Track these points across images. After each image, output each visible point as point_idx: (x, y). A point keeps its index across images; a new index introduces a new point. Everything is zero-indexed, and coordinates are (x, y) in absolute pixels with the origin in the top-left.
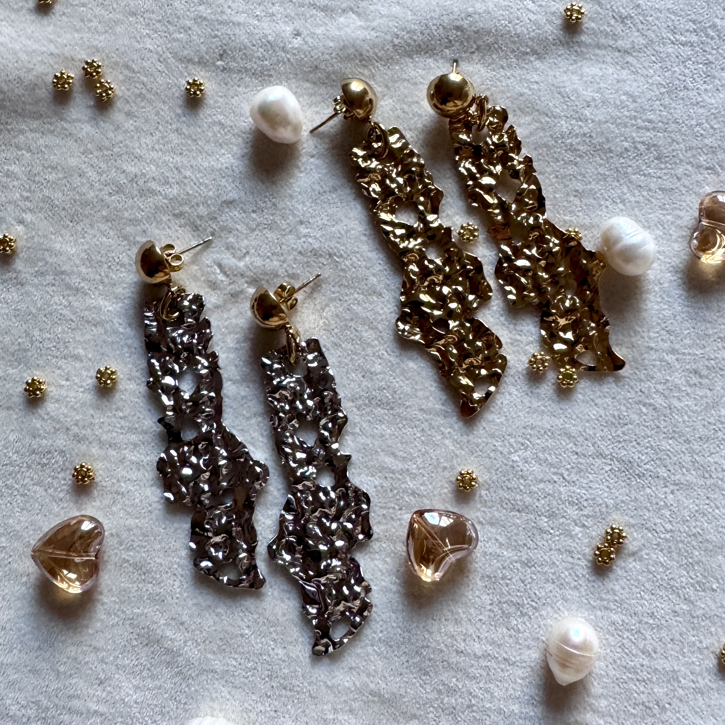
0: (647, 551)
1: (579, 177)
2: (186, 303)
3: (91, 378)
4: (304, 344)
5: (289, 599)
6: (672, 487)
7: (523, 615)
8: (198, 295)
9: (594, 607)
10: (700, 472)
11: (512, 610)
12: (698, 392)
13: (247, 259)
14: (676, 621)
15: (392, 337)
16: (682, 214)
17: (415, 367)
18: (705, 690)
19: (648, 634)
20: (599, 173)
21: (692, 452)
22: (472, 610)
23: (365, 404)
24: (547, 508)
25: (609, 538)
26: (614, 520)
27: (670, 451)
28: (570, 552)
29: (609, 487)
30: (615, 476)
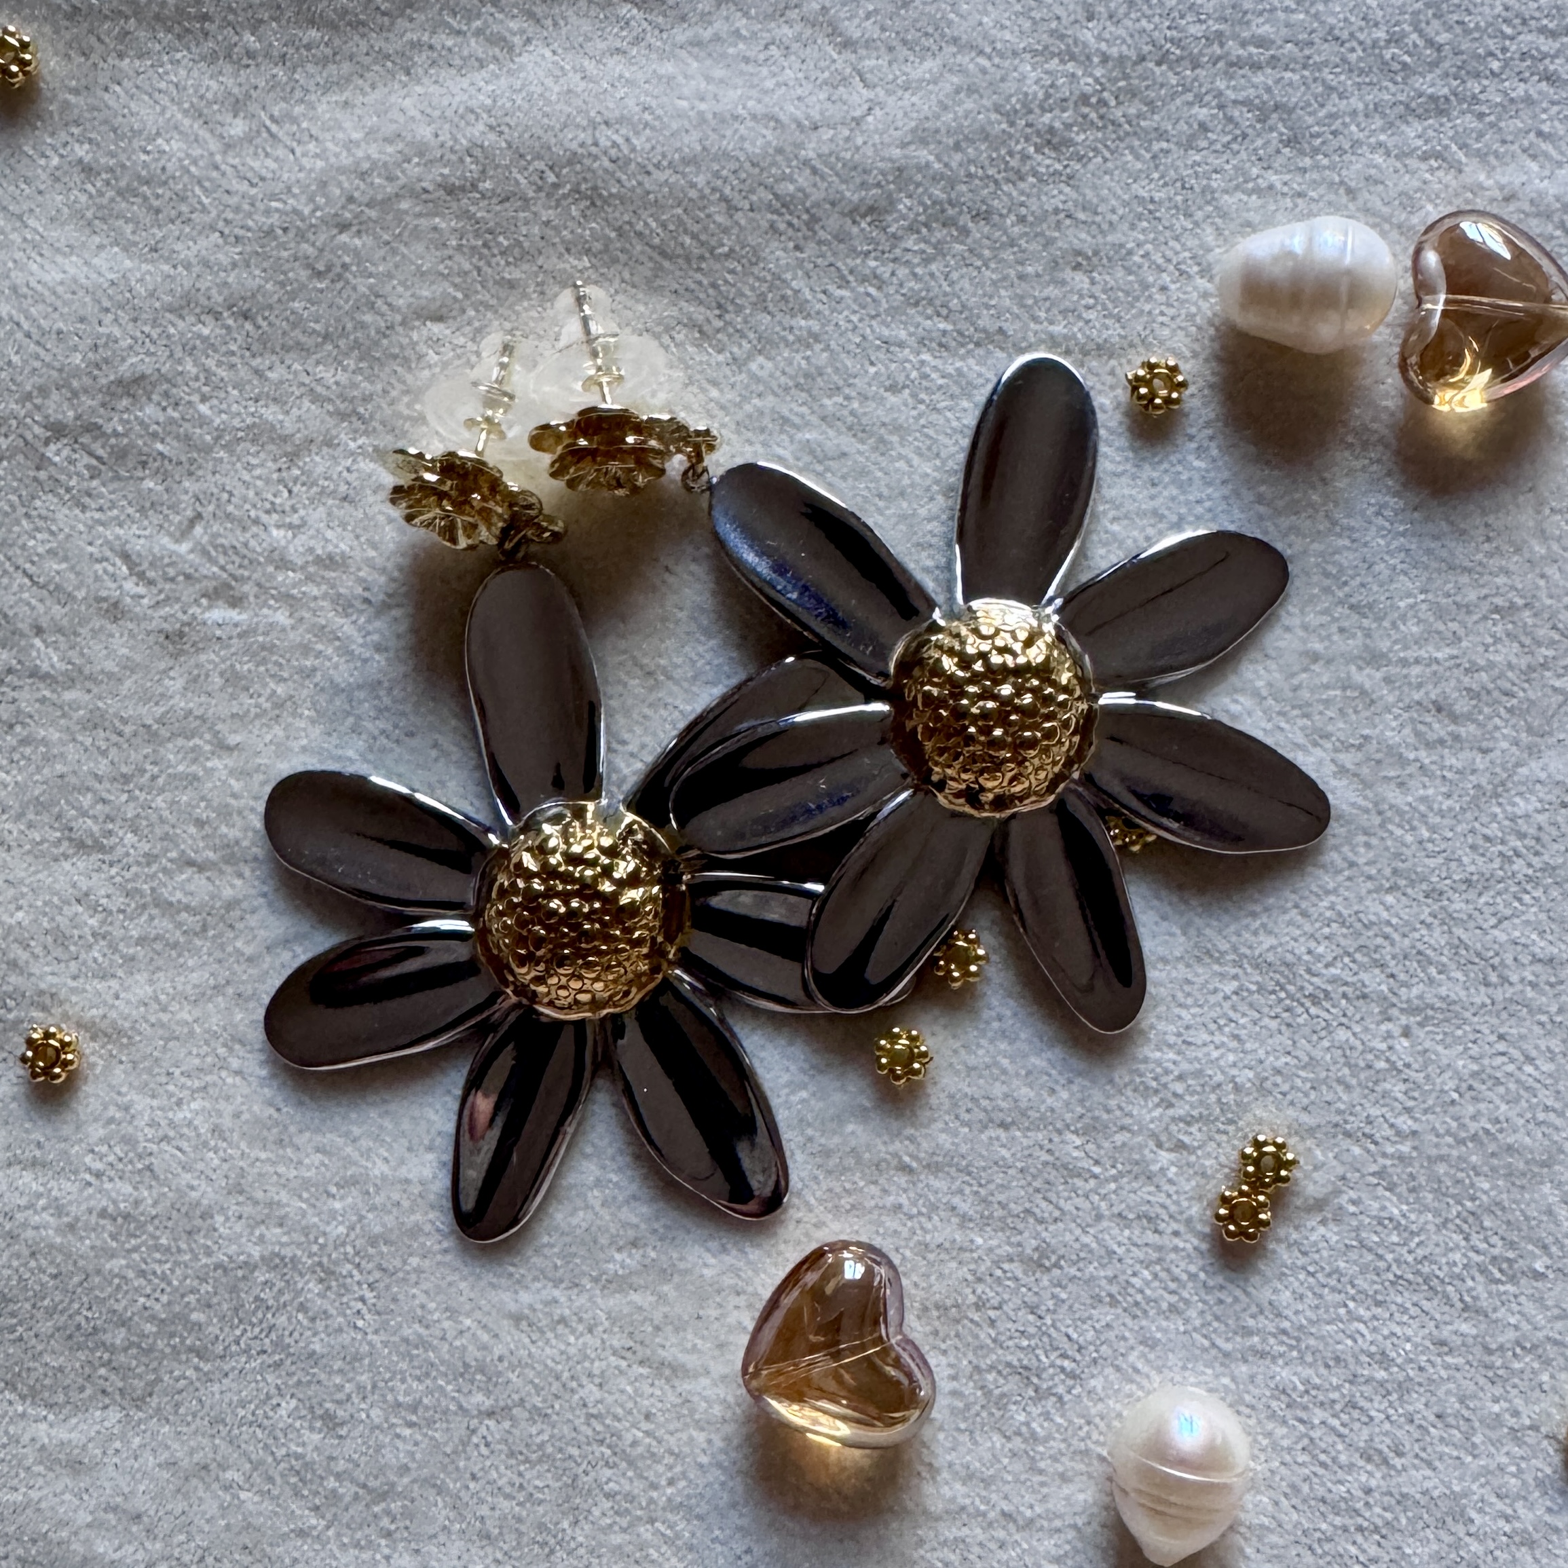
0: (1354, 1194)
6: (1404, 1020)
7: (1040, 1395)
9: (1226, 1355)
10: (1473, 972)
11: (1011, 1385)
12: (1451, 761)
14: (1447, 1367)
18: (1536, 1536)
19: (1376, 1408)
20: (1135, 198)
21: (1448, 920)
24: (1079, 1110)
25: (1251, 1169)
26: (1260, 1122)
27: (1388, 923)
28: (1150, 1219)
29: (1236, 1037)
30: (1251, 1005)
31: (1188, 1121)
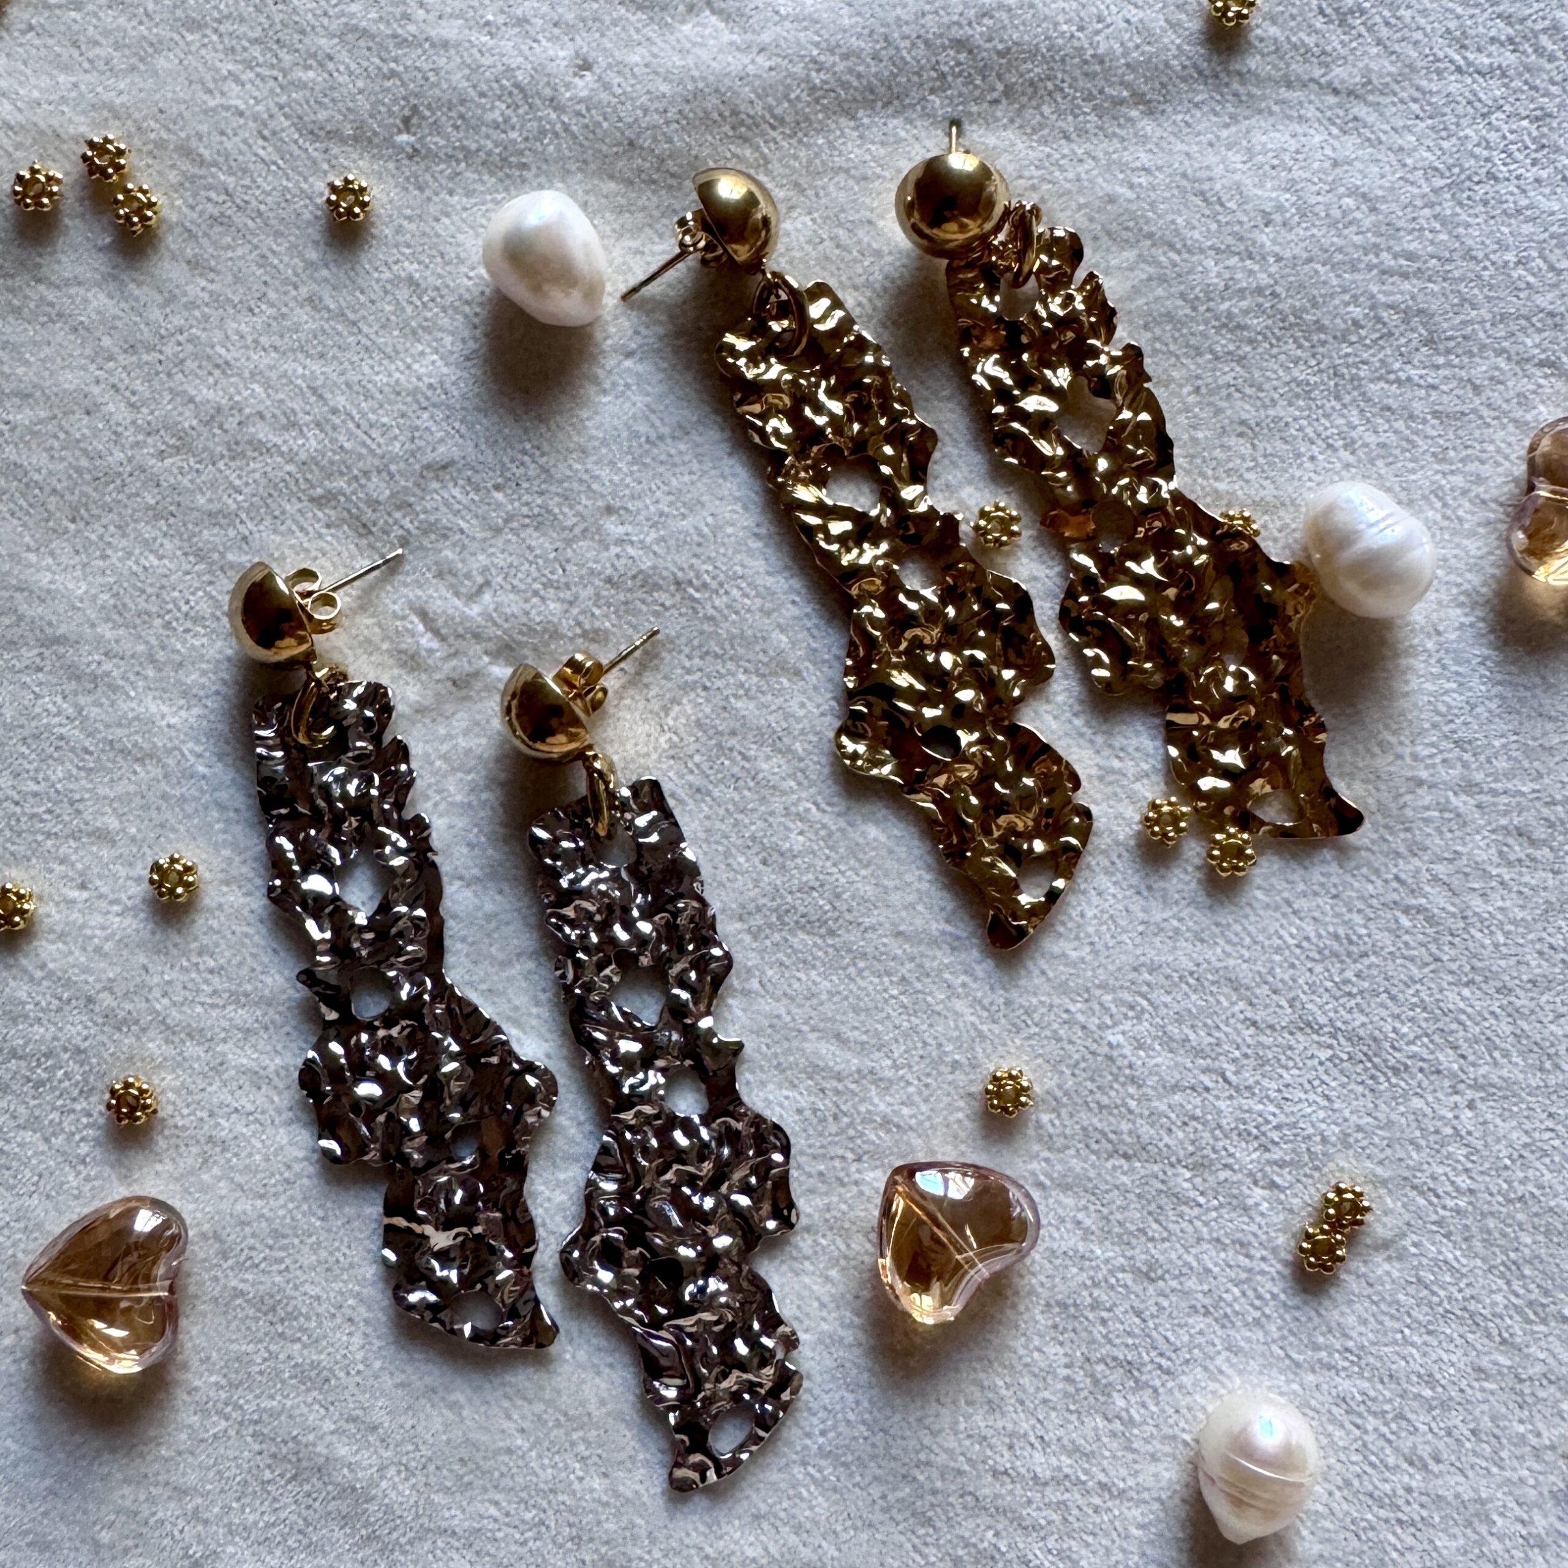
0: (1415, 1238)
1: (1248, 391)
2: (350, 705)
3: (138, 880)
4: (626, 792)
5: (611, 1366)
6: (1470, 1094)
7: (1140, 1386)
8: (378, 686)
9: (1298, 1365)
10: (1531, 1058)
11: (1116, 1376)
12: (1527, 879)
13: (487, 597)
14: (1483, 1390)
15: (826, 771)
16: (1486, 470)
17: (883, 838)
18: (1549, 1540)
19: (1421, 1420)
20: (1294, 380)
21: (1514, 1013)
22: (1026, 1381)
23: (770, 926)
24: (1191, 1149)
25: (1332, 1211)
26: (1342, 1170)
27: (1464, 1012)
28: (1242, 1245)
29: (1327, 1098)
30: (1342, 1072)
31: (1281, 1164)
